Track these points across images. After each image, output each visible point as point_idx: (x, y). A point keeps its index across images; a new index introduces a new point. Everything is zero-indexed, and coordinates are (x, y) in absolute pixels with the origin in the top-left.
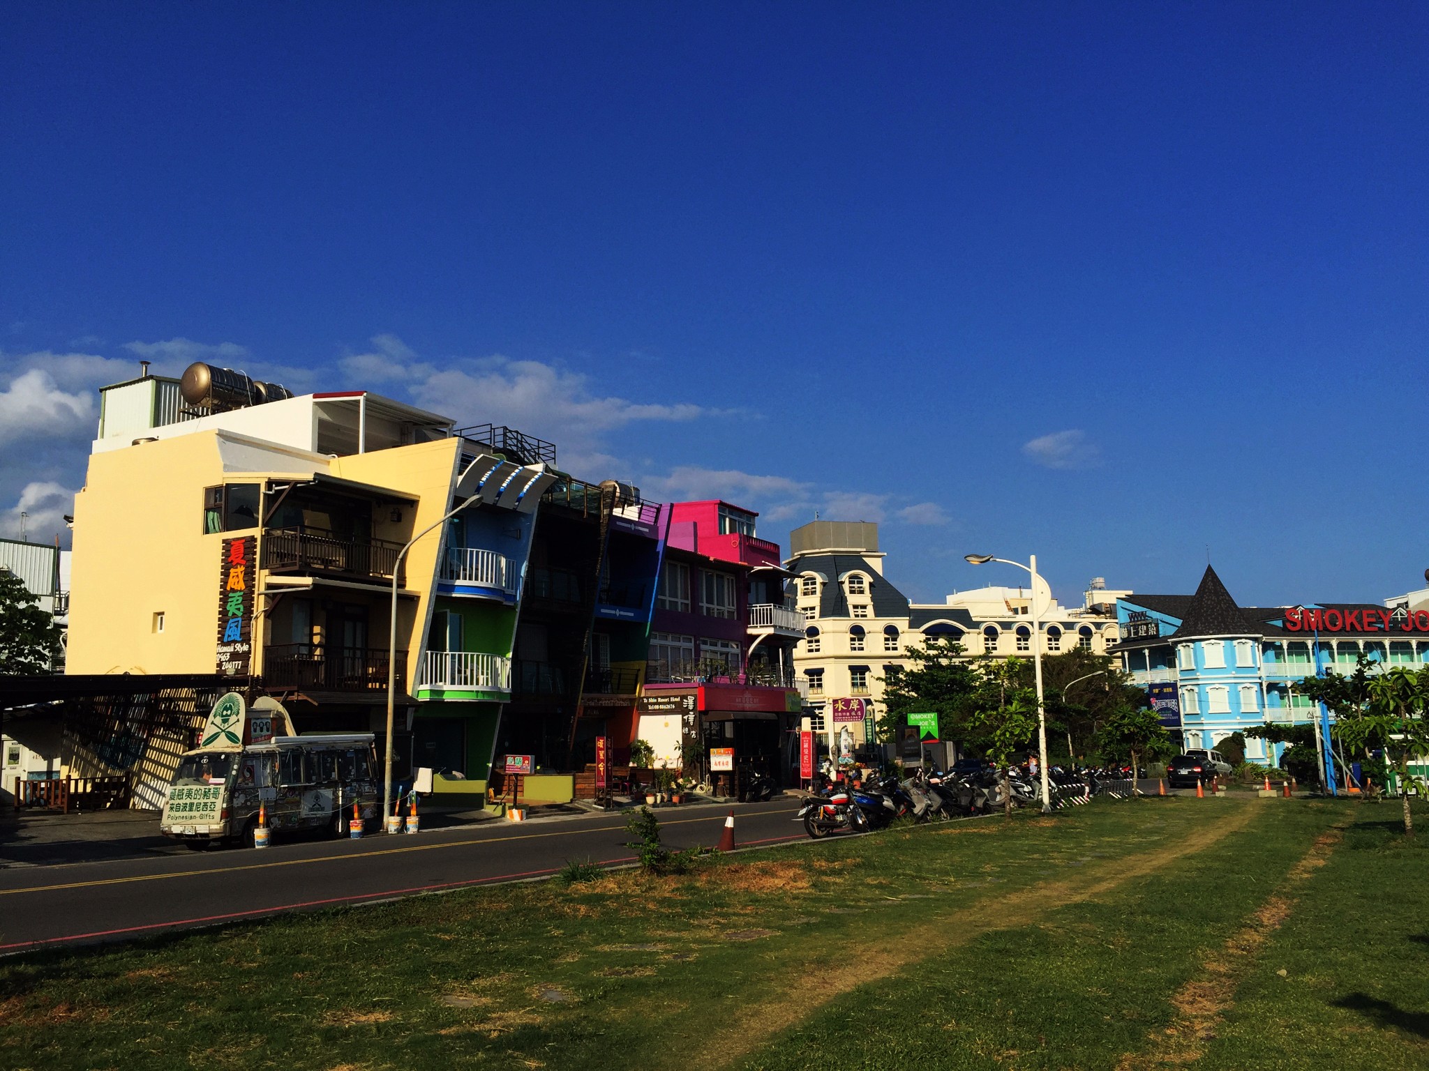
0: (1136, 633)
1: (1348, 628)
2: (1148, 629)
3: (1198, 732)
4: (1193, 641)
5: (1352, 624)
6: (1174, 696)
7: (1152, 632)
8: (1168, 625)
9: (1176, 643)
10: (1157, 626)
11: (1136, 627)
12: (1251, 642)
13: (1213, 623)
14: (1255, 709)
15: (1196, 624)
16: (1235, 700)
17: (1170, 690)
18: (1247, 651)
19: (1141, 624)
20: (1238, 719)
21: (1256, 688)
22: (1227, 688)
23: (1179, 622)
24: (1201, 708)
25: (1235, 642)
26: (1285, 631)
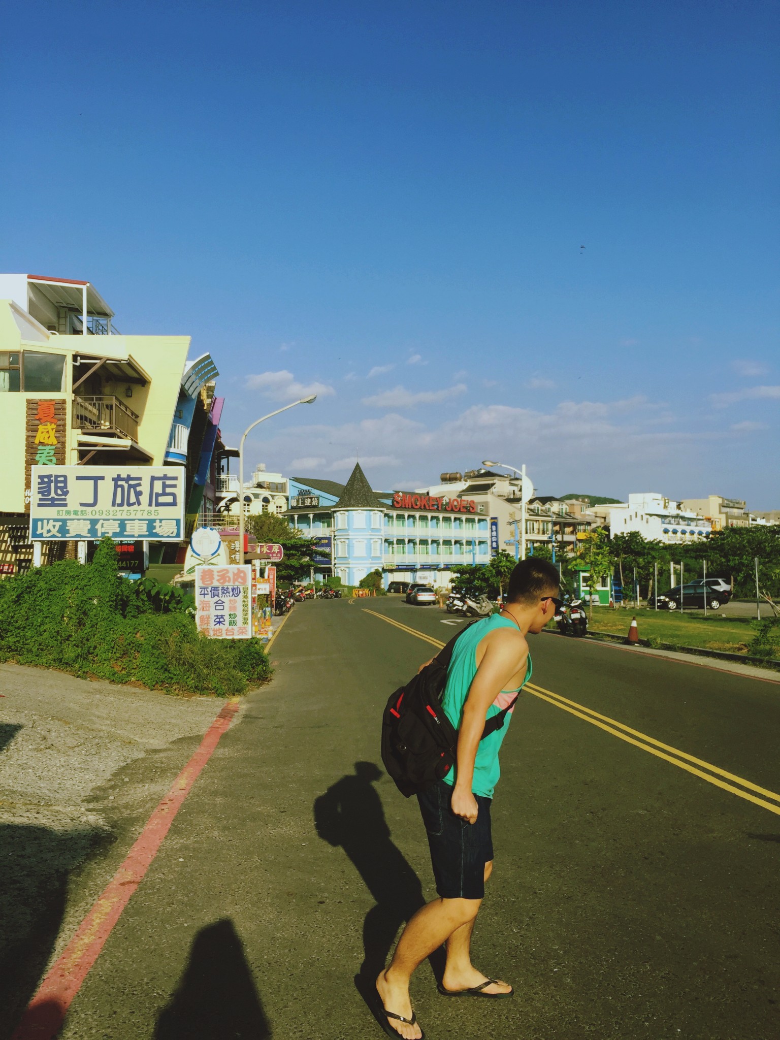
0: (303, 503)
1: (423, 508)
2: (312, 501)
3: (345, 569)
4: (348, 511)
5: (424, 505)
6: (329, 545)
7: (315, 503)
8: (327, 500)
9: (335, 512)
10: (318, 500)
11: (303, 500)
12: (380, 513)
13: (360, 500)
14: (378, 555)
15: (350, 500)
16: (369, 548)
17: (327, 541)
18: (376, 517)
19: (307, 498)
20: (370, 561)
21: (380, 542)
22: (365, 541)
23: (337, 499)
24: (349, 553)
25: (372, 512)
26: (393, 507)
